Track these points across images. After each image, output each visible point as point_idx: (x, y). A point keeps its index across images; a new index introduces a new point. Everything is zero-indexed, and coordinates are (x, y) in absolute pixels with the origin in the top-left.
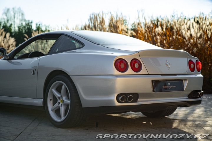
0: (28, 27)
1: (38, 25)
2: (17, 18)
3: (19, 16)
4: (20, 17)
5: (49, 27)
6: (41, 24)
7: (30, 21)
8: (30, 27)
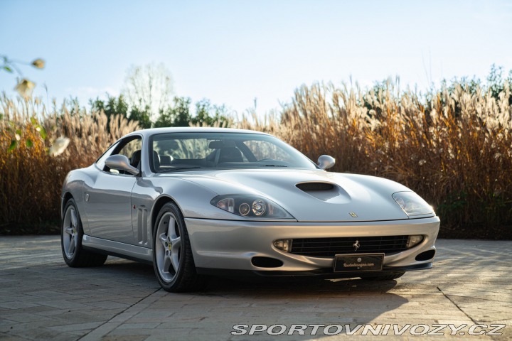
0: (181, 111)
1: (201, 107)
2: (156, 88)
3: (161, 83)
4: (164, 86)
5: (225, 110)
6: (207, 104)
7: (185, 100)
8: (185, 112)
